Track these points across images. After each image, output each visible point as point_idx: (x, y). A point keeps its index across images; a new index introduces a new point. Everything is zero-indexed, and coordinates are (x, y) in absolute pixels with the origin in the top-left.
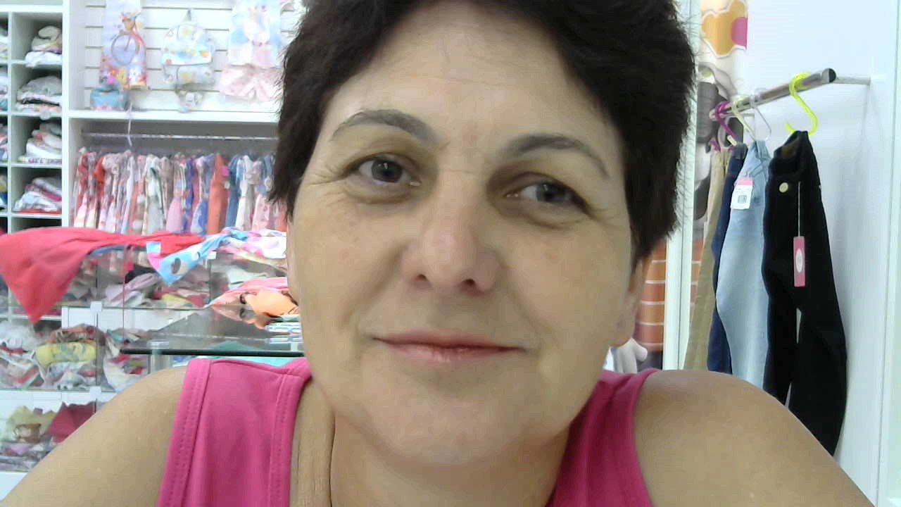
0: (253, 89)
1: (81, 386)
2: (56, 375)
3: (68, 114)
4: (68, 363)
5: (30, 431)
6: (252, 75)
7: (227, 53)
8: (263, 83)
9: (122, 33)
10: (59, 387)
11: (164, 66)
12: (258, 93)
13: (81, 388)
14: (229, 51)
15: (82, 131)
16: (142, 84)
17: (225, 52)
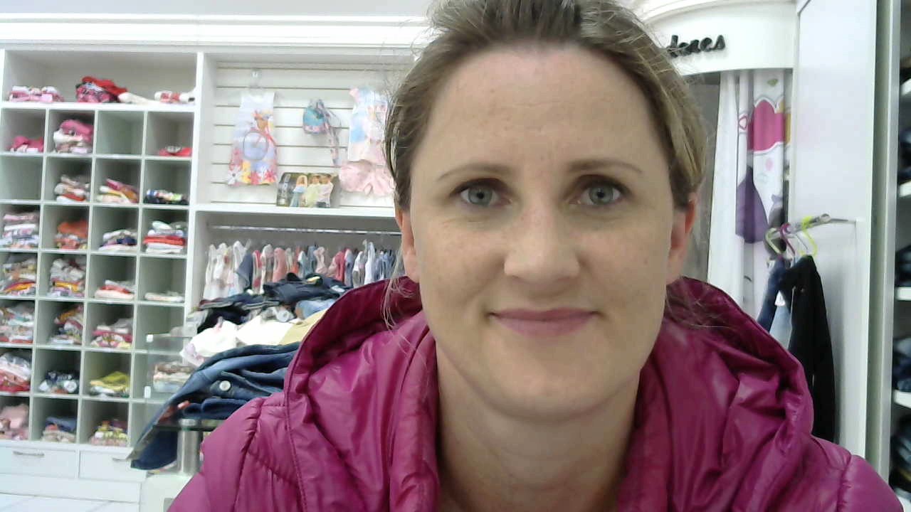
0: (369, 184)
3: (193, 208)
6: (369, 171)
7: (347, 150)
8: (380, 178)
9: (253, 130)
12: (374, 188)
14: (349, 149)
15: (208, 224)
17: (344, 150)
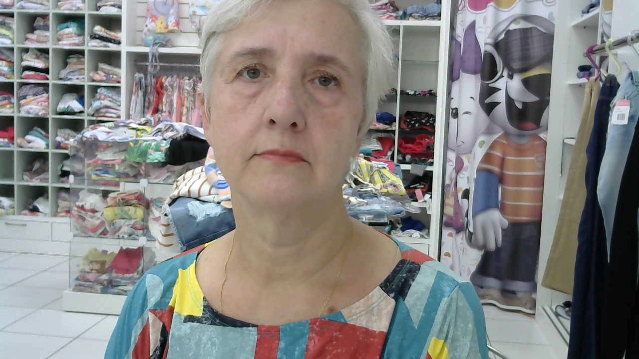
1: (134, 236)
2: (117, 228)
3: (124, 49)
4: (125, 220)
5: (99, 265)
10: (119, 236)
11: (191, 16)
13: (134, 237)
15: (135, 61)
16: (176, 28)
